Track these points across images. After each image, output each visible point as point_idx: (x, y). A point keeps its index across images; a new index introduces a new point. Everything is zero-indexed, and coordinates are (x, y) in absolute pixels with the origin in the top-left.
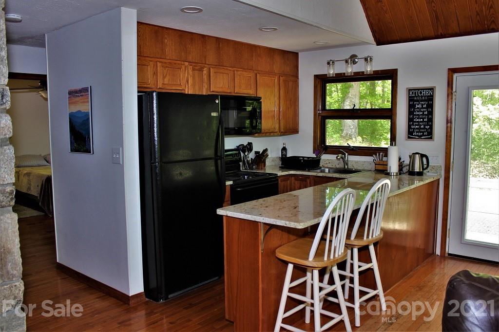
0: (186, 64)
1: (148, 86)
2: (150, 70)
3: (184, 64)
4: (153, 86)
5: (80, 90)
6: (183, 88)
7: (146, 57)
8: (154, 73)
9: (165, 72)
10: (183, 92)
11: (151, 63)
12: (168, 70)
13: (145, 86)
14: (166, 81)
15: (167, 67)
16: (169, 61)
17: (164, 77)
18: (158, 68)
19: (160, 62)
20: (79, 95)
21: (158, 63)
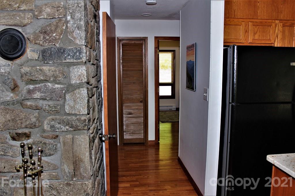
0: (277, 22)
1: (240, 41)
2: (242, 29)
3: (274, 22)
4: (244, 42)
5: (191, 46)
6: (272, 41)
7: (239, 18)
8: (246, 31)
9: (256, 29)
10: (272, 45)
11: (243, 23)
12: (259, 28)
13: (237, 41)
14: (257, 37)
15: (258, 25)
16: (260, 21)
17: (255, 34)
18: (250, 27)
19: (251, 22)
20: (191, 49)
21: (250, 22)
